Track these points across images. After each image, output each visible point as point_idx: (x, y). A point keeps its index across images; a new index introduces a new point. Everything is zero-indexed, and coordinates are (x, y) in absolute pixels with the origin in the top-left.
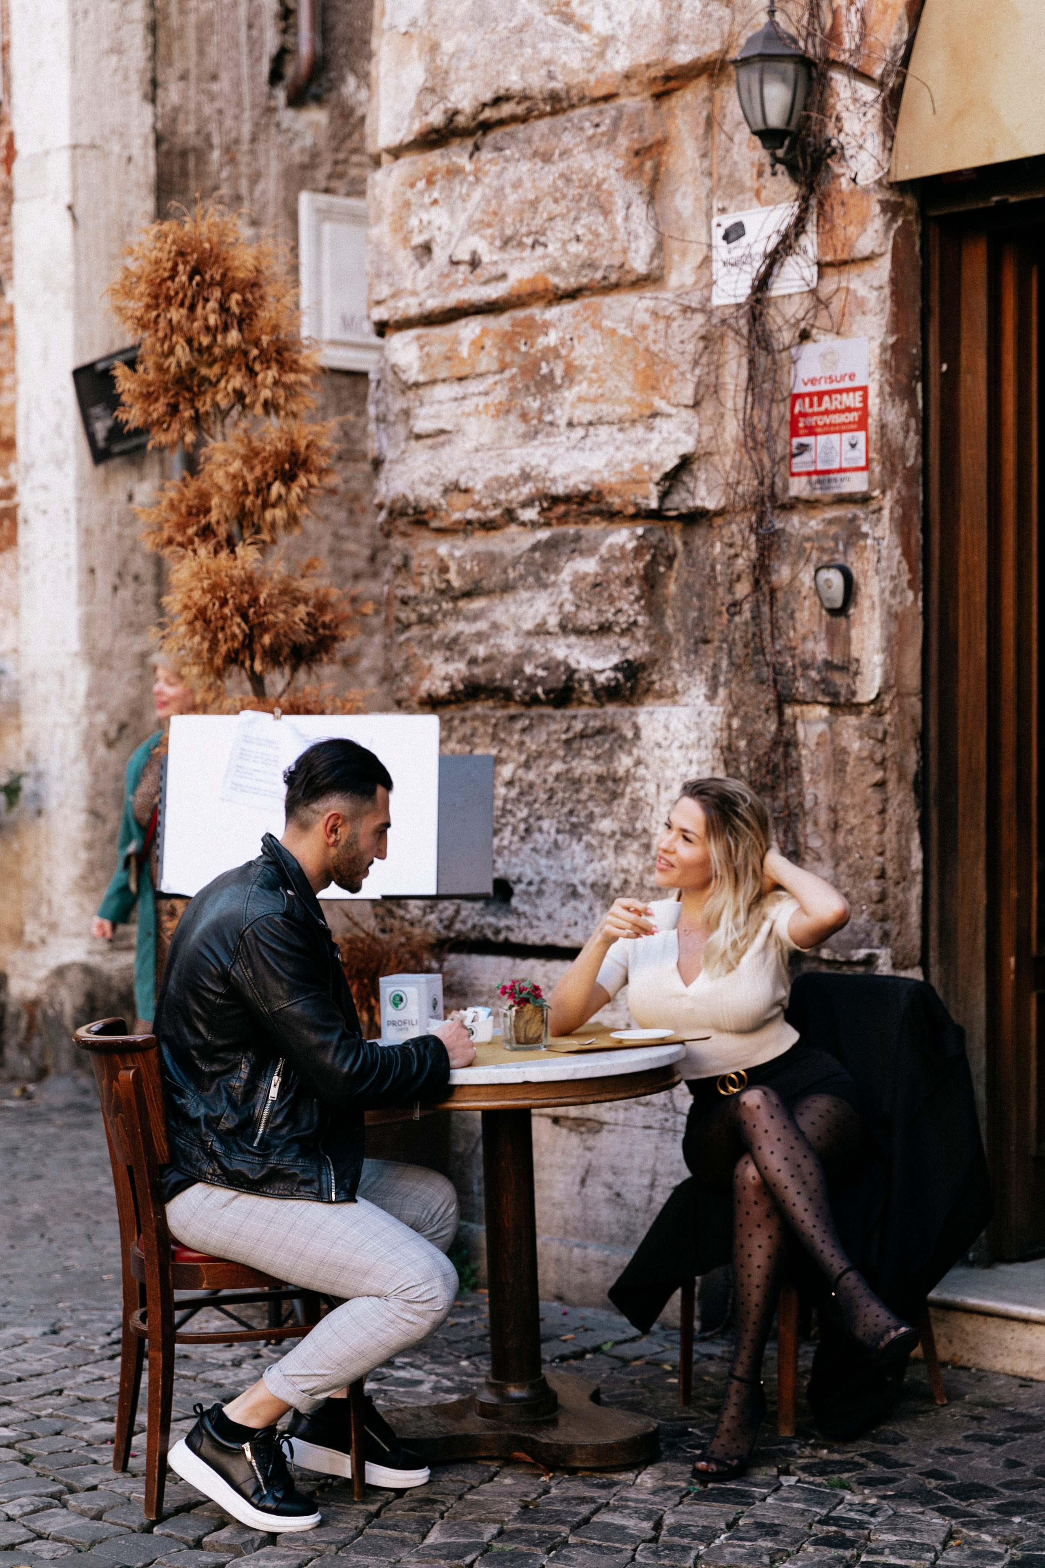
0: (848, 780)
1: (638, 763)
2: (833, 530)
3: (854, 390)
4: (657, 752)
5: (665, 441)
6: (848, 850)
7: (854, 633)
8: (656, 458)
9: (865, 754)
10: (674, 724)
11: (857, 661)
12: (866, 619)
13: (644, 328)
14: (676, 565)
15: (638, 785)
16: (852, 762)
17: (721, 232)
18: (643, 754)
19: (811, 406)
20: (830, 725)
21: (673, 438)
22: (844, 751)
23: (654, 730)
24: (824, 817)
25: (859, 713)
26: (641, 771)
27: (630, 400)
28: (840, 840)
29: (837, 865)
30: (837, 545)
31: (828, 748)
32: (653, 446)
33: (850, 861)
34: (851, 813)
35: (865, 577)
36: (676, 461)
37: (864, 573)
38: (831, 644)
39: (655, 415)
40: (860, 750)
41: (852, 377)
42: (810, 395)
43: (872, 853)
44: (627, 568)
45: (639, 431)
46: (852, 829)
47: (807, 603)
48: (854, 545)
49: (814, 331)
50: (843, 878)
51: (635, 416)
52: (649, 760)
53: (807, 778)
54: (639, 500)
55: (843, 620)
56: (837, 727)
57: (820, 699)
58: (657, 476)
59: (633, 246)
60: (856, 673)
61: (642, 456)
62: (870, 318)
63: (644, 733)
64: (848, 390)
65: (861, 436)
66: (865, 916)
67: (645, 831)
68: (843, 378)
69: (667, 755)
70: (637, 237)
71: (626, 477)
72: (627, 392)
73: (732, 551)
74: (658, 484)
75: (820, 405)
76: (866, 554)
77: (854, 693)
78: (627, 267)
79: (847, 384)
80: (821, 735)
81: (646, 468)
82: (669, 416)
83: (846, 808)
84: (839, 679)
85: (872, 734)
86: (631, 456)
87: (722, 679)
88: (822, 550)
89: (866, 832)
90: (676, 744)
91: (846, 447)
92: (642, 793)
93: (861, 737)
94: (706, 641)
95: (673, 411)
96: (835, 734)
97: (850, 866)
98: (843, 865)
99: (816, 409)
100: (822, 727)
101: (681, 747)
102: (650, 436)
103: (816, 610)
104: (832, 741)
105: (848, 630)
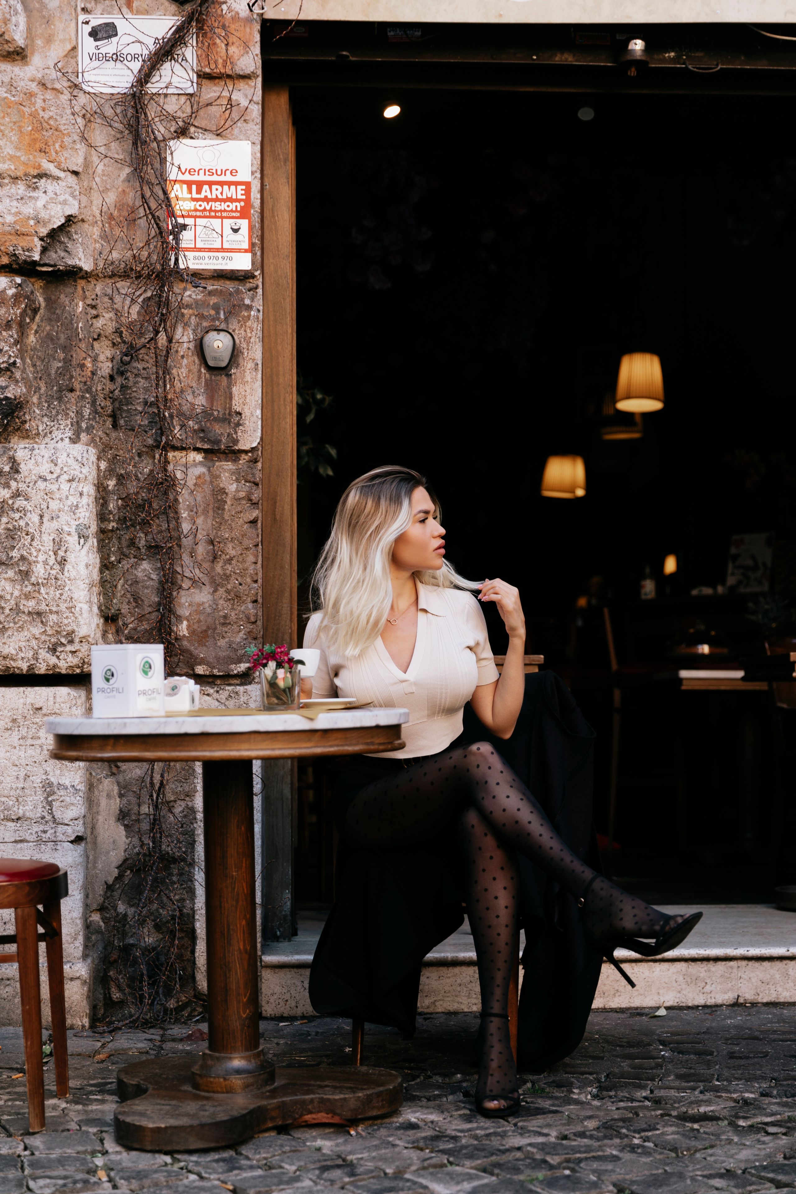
0: (226, 517)
1: (17, 494)
2: (213, 300)
3: (237, 184)
4: (41, 484)
5: (52, 201)
6: (227, 577)
7: (234, 390)
8: (44, 215)
9: (242, 494)
10: (62, 459)
11: (240, 414)
12: (248, 378)
13: (31, 95)
14: (37, 318)
15: (17, 516)
16: (229, 502)
17: (88, 29)
18: (22, 486)
19: (190, 192)
20: (209, 470)
21: (61, 198)
22: (223, 491)
23: (37, 464)
24: (202, 550)
25: (236, 460)
26: (20, 502)
27: (12, 158)
28: (218, 569)
29: (215, 591)
30: (218, 313)
31: (207, 489)
32: (40, 204)
33: (229, 587)
34: (230, 545)
35: (248, 343)
36: (63, 221)
37: (248, 341)
38: (211, 398)
39: (40, 176)
40: (237, 491)
41: (234, 172)
42: (189, 184)
43: (249, 580)
44: (8, 312)
45: (21, 188)
46: (231, 559)
47: (185, 361)
48: (237, 315)
49: (192, 129)
50: (221, 602)
51: (19, 173)
52: (31, 492)
53: (184, 515)
54: (19, 252)
55: (224, 379)
56: (215, 471)
57: (199, 445)
58: (44, 231)
59: (14, 19)
60: (238, 424)
61: (28, 210)
62: (251, 125)
63: (23, 467)
64: (229, 184)
65: (244, 224)
66: (241, 634)
67: (23, 558)
68: (224, 172)
69: (54, 487)
70: (16, 13)
71: (8, 229)
72: (9, 150)
73: (94, 312)
74: (42, 239)
75: (199, 192)
76: (249, 323)
77: (236, 442)
78: (6, 37)
79: (229, 178)
80: (199, 477)
81: (32, 222)
82: (58, 178)
83: (224, 541)
84: (219, 430)
85: (250, 477)
86: (14, 210)
87: (84, 425)
88: (201, 317)
89: (244, 561)
90: (65, 477)
91: (227, 231)
92: (22, 523)
93: (238, 480)
94: (72, 390)
95: (62, 174)
96: (215, 477)
97: (228, 592)
98: (221, 591)
99: (195, 195)
100: (201, 470)
101: (69, 481)
102: (34, 194)
103: (195, 368)
104: (211, 482)
105: (229, 387)
